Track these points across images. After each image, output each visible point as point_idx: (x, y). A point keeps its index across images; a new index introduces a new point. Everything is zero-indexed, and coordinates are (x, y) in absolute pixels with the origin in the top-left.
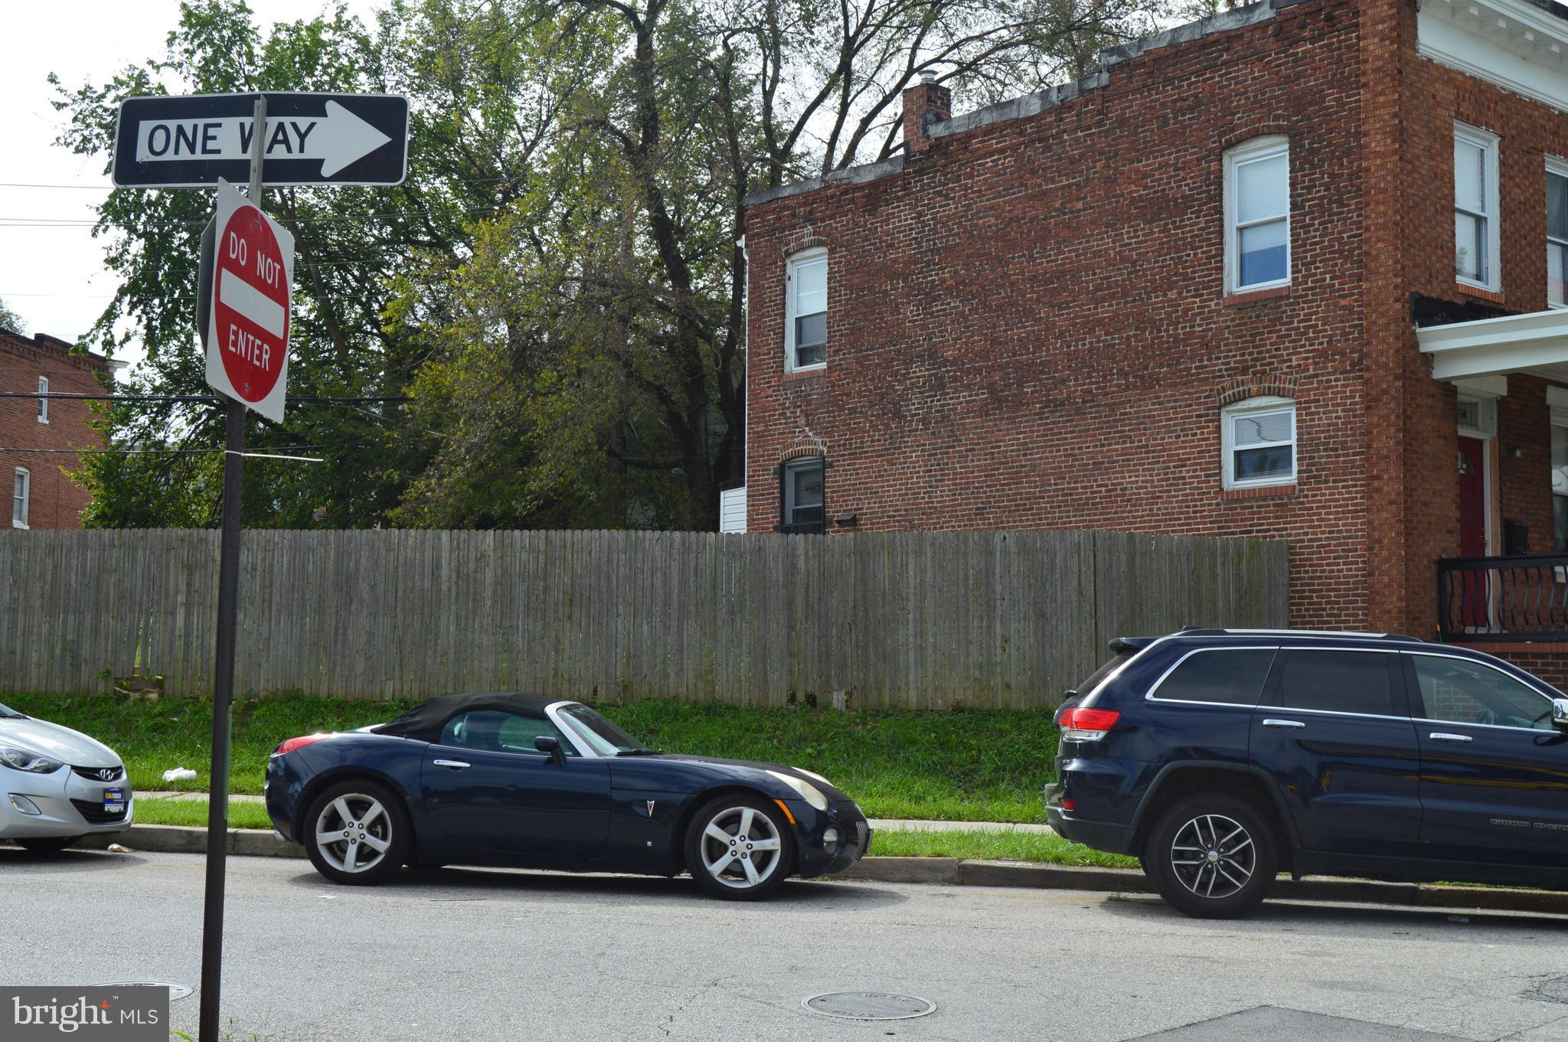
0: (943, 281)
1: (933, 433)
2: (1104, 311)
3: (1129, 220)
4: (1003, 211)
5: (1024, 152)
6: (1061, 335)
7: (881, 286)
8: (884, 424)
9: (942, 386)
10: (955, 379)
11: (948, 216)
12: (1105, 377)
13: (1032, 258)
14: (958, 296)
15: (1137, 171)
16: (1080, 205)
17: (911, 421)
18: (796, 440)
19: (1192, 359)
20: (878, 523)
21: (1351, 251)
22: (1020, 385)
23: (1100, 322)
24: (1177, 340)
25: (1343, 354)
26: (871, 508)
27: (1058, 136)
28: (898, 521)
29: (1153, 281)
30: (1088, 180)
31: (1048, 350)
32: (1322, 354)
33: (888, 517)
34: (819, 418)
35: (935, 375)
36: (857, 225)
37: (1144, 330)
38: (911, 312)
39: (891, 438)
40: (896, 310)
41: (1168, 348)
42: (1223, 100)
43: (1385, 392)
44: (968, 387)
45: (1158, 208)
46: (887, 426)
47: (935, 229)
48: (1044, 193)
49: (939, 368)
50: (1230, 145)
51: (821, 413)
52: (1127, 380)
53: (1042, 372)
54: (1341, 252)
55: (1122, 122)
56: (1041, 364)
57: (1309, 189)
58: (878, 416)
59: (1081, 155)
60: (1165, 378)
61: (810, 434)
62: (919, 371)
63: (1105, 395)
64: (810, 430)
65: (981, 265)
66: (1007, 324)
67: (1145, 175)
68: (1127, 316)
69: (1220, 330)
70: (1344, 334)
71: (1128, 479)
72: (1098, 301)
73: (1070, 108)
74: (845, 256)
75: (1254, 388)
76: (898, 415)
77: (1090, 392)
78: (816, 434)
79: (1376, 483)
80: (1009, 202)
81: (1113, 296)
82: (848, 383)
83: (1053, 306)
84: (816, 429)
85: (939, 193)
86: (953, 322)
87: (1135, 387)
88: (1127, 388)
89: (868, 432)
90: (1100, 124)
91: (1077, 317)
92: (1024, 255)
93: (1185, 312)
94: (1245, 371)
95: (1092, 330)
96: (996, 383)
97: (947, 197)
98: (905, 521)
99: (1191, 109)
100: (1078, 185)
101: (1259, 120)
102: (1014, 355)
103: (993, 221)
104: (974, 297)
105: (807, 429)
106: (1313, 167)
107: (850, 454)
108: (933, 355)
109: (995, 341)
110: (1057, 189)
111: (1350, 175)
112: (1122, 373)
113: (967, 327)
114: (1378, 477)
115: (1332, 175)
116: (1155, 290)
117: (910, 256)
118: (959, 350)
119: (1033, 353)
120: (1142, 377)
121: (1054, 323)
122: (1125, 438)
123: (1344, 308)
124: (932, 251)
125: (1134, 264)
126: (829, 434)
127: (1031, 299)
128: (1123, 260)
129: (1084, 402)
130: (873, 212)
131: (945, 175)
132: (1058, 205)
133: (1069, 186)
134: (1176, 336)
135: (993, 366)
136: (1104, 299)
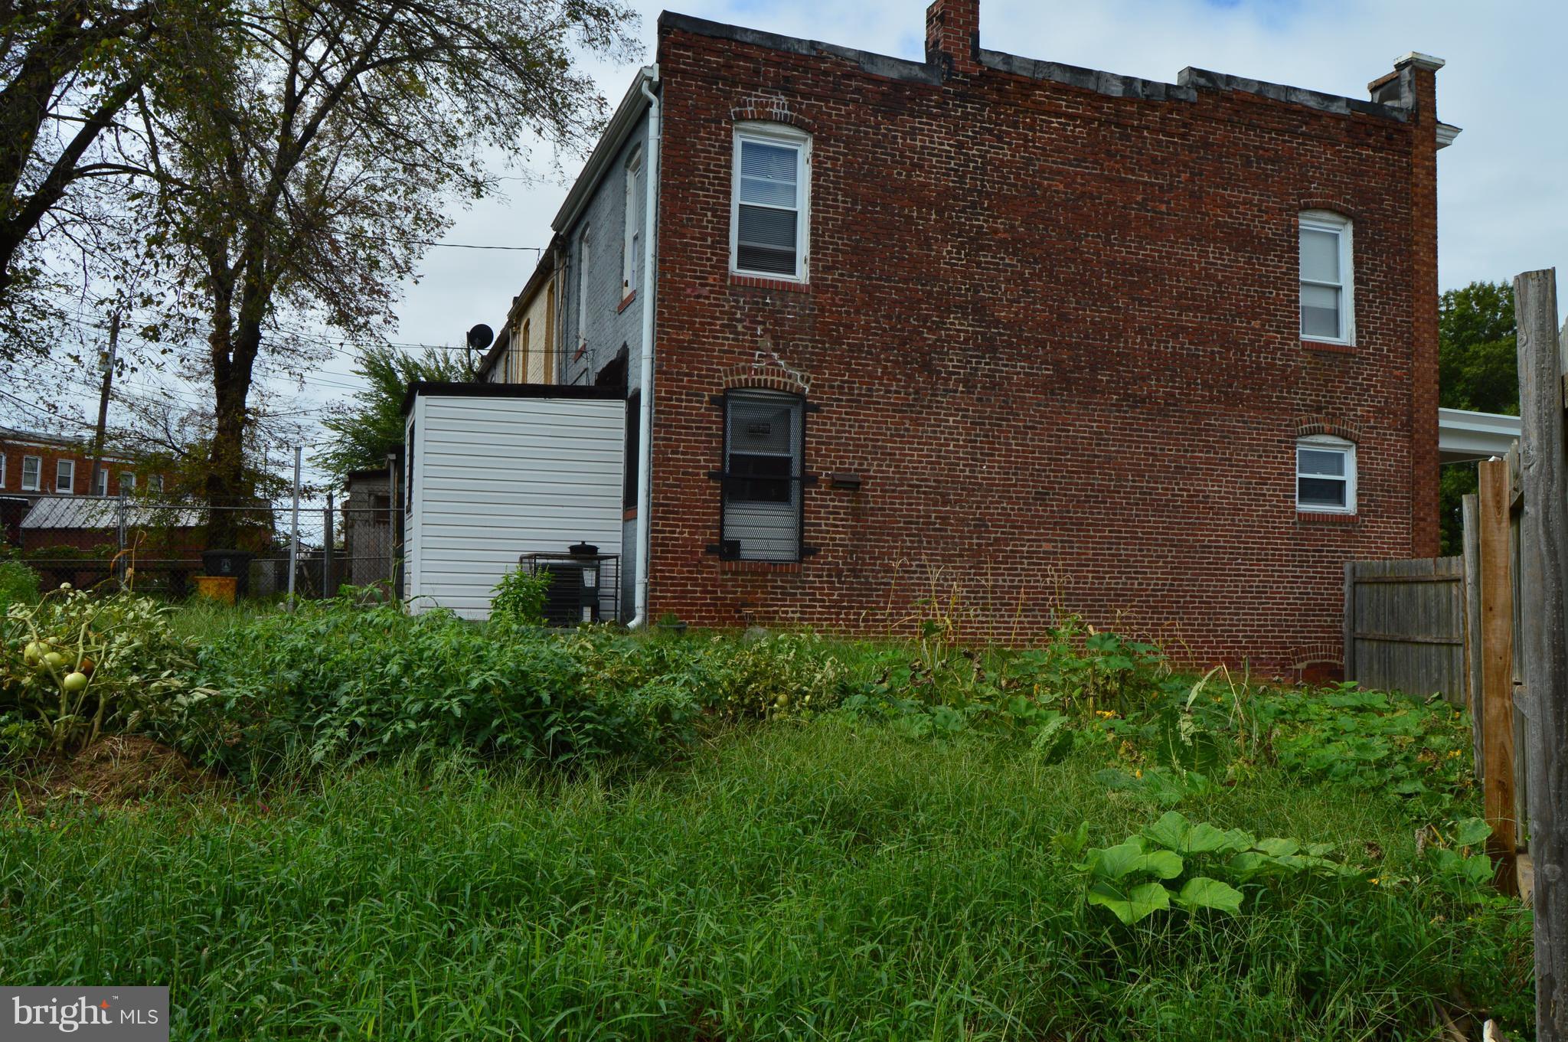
0: (996, 231)
1: (980, 400)
2: (1188, 319)
3: (1215, 240)
4: (1074, 181)
5: (1097, 130)
6: (1141, 331)
7: (902, 208)
8: (906, 375)
9: (995, 350)
10: (1010, 345)
11: (1001, 161)
12: (1189, 385)
13: (1107, 242)
14: (1014, 254)
15: (1223, 197)
16: (1164, 208)
17: (947, 380)
18: (755, 366)
19: (1273, 387)
20: (894, 491)
21: (1403, 333)
22: (1094, 369)
23: (1184, 329)
24: (1259, 368)
25: (1395, 415)
26: (882, 472)
27: (1138, 129)
28: (925, 493)
29: (1238, 306)
30: (1171, 187)
31: (1126, 342)
32: (1380, 410)
33: (909, 486)
34: (797, 346)
35: (983, 334)
36: (864, 122)
37: (1228, 350)
38: (949, 252)
39: (916, 393)
40: (926, 243)
41: (1252, 373)
42: (1301, 166)
43: (1428, 452)
44: (1027, 358)
45: (1241, 239)
46: (910, 378)
47: (984, 169)
48: (1123, 181)
49: (988, 327)
50: (1306, 208)
51: (801, 340)
52: (1211, 392)
53: (1119, 363)
54: (1395, 331)
55: (1206, 145)
56: (1118, 354)
57: (1373, 270)
58: (896, 362)
59: (1164, 159)
60: (1248, 399)
61: (782, 363)
62: (959, 325)
63: (1189, 402)
64: (781, 358)
65: (1045, 229)
66: (1077, 303)
67: (1230, 205)
68: (1212, 332)
69: (1298, 370)
70: (1396, 399)
71: (1211, 488)
72: (1183, 309)
73: (1154, 107)
74: (845, 155)
75: (1327, 426)
76: (926, 366)
77: (1173, 395)
78: (792, 365)
79: (1422, 524)
80: (1083, 175)
81: (1197, 308)
82: (848, 313)
83: (1134, 299)
84: (790, 358)
85: (990, 131)
86: (1007, 281)
87: (1219, 402)
88: (1211, 401)
89: (881, 378)
90: (1183, 136)
91: (1158, 317)
92: (1099, 236)
93: (1268, 343)
94: (1319, 410)
95: (1175, 336)
96: (1063, 361)
97: (1000, 139)
98: (936, 494)
99: (1273, 163)
100: (1161, 186)
101: (1332, 197)
102: (1087, 337)
103: (1061, 187)
104: (1036, 262)
105: (776, 355)
106: (1375, 254)
107: (848, 401)
108: (979, 310)
109: (1063, 317)
110: (1138, 182)
111: (1402, 271)
112: (1205, 385)
113: (1028, 292)
114: (1423, 520)
115: (1388, 266)
116: (1239, 314)
117: (948, 188)
118: (1017, 314)
119: (1110, 341)
120: (1226, 394)
121: (1134, 317)
122: (1209, 448)
123: (1396, 377)
124: (980, 192)
125: (1220, 284)
126: (817, 369)
127: (1108, 285)
128: (1208, 277)
129: (1166, 404)
130: (891, 115)
131: (998, 114)
132: (1139, 198)
133: (1152, 185)
134: (1259, 363)
135: (1060, 342)
136: (1188, 309)
